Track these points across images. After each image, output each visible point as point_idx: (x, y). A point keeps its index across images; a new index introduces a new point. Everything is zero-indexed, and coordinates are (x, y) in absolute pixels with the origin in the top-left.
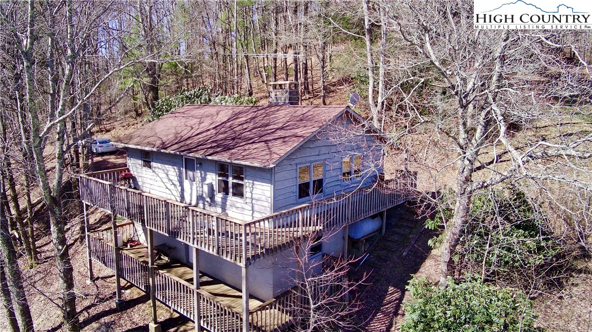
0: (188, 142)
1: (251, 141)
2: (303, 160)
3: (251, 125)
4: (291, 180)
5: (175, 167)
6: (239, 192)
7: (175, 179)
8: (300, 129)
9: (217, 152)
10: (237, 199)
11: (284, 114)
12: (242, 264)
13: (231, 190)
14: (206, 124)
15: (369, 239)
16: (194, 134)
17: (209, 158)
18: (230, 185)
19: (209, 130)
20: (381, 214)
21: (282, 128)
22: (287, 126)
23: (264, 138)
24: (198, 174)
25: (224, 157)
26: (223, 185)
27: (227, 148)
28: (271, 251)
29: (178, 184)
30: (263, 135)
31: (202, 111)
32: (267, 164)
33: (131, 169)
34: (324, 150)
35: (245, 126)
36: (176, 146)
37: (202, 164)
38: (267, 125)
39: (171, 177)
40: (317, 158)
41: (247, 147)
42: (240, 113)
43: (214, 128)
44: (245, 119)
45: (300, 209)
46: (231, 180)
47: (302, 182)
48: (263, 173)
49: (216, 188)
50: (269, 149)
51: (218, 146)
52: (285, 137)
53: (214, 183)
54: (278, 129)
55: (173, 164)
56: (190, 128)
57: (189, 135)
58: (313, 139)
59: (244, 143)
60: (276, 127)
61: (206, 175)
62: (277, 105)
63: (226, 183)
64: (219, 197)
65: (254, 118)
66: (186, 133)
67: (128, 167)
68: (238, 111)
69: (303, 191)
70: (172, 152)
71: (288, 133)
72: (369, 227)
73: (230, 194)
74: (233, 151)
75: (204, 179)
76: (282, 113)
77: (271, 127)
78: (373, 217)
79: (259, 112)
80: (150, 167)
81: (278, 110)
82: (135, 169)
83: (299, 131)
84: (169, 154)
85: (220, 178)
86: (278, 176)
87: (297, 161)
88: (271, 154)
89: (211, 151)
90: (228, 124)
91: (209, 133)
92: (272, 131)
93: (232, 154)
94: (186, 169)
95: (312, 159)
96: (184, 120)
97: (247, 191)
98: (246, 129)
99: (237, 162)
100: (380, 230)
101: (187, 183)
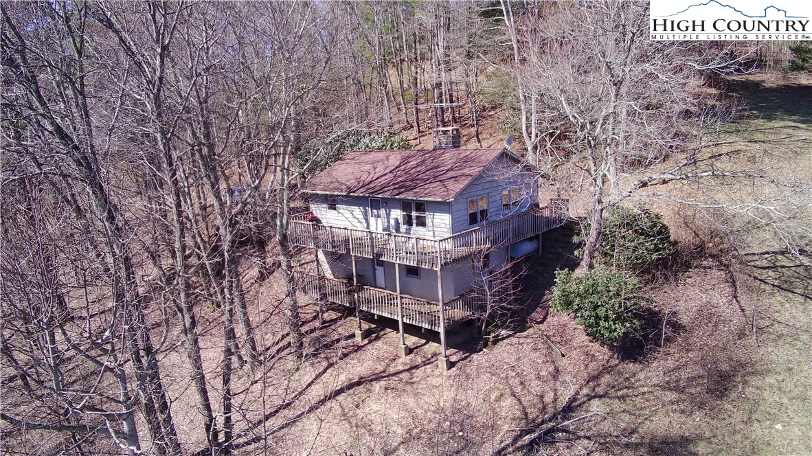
0: (372, 185)
1: (428, 182)
2: (472, 194)
3: (423, 168)
4: (465, 211)
5: (361, 208)
6: (421, 222)
7: (361, 217)
8: (467, 169)
9: (402, 192)
10: (421, 229)
11: (449, 157)
12: (438, 269)
13: (414, 221)
14: (380, 169)
15: (528, 258)
16: (374, 179)
17: (397, 197)
18: (414, 217)
19: (386, 174)
20: (537, 237)
21: (452, 169)
22: (456, 167)
23: (439, 179)
24: (382, 212)
25: (409, 196)
26: (407, 218)
27: (408, 189)
28: (456, 261)
29: (364, 221)
30: (436, 175)
31: (370, 156)
32: (447, 198)
33: (314, 212)
34: (487, 186)
35: (419, 169)
36: (362, 190)
37: (388, 203)
38: (437, 167)
39: (357, 216)
40: (482, 192)
41: (426, 186)
42: (409, 157)
43: (391, 172)
44: (415, 162)
45: (474, 231)
46: (414, 214)
47: (471, 211)
48: (443, 206)
49: (401, 221)
50: (445, 187)
51: (400, 187)
52: (456, 177)
53: (399, 217)
54: (448, 170)
55: (359, 205)
56: (366, 173)
57: (369, 179)
58: (480, 177)
59: (423, 184)
60: (446, 168)
61: (390, 211)
62: (441, 148)
63: (410, 217)
64: (403, 228)
65: (424, 161)
66: (366, 178)
67: (311, 211)
68: (407, 155)
69: (473, 219)
70: (361, 195)
71: (458, 173)
72: (528, 247)
73: (414, 225)
74: (415, 190)
75: (388, 215)
76: (448, 155)
77: (442, 168)
78: (531, 239)
79: (426, 156)
80: (335, 209)
81: (443, 153)
82: (318, 212)
83: (466, 171)
84: (359, 196)
85: (405, 213)
86: (455, 208)
87: (467, 196)
88: (447, 191)
89: (396, 192)
90: (402, 168)
91: (387, 176)
92: (442, 172)
93: (415, 193)
94: (371, 208)
95: (478, 193)
96: (356, 166)
97: (429, 221)
98: (420, 171)
99: (422, 199)
100: (537, 251)
101: (372, 220)
